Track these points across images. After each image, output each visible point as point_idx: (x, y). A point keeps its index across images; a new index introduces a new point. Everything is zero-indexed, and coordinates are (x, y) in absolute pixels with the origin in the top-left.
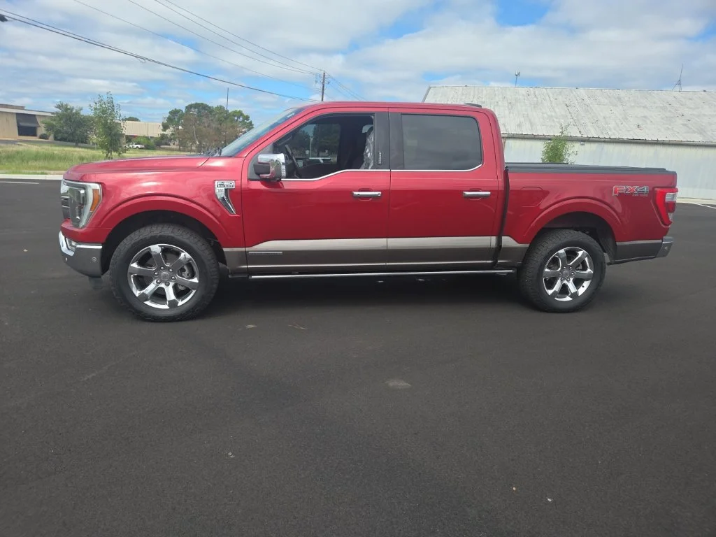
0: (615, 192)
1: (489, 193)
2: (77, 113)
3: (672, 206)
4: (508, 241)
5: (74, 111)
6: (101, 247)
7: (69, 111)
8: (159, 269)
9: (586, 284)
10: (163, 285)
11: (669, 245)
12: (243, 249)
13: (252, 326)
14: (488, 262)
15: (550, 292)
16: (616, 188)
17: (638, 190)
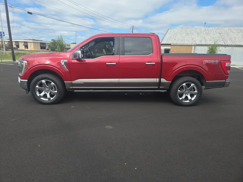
0: (205, 63)
1: (155, 63)
3: (229, 68)
4: (163, 80)
6: (27, 81)
7: (55, 41)
8: (45, 88)
9: (195, 96)
10: (46, 93)
11: (229, 83)
12: (71, 82)
13: (73, 107)
14: (156, 87)
15: (181, 99)
16: (205, 61)
17: (214, 62)
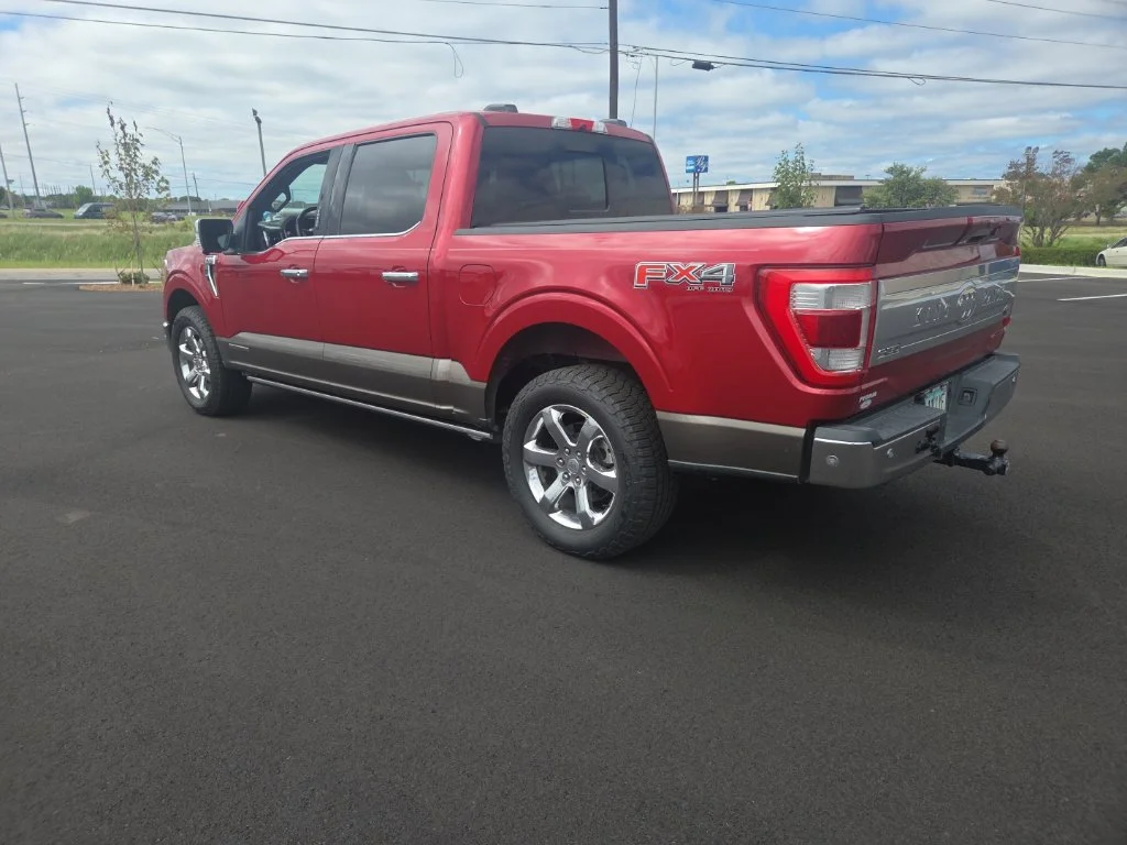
0: (641, 280)
1: (417, 274)
2: (916, 178)
5: (913, 173)
6: (167, 325)
7: (904, 175)
9: (612, 503)
15: (539, 497)
16: (642, 269)
17: (702, 276)
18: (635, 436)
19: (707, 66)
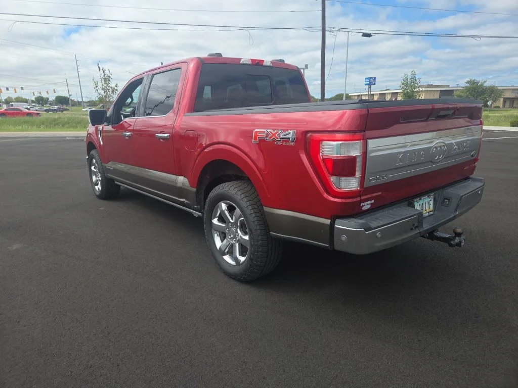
0: (255, 139)
1: (168, 135)
7: (476, 84)
12: (105, 165)
16: (256, 132)
17: (282, 136)
18: (256, 219)
19: (369, 35)
